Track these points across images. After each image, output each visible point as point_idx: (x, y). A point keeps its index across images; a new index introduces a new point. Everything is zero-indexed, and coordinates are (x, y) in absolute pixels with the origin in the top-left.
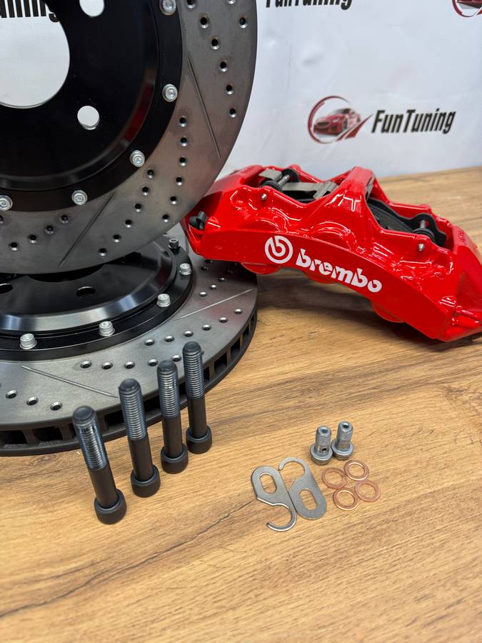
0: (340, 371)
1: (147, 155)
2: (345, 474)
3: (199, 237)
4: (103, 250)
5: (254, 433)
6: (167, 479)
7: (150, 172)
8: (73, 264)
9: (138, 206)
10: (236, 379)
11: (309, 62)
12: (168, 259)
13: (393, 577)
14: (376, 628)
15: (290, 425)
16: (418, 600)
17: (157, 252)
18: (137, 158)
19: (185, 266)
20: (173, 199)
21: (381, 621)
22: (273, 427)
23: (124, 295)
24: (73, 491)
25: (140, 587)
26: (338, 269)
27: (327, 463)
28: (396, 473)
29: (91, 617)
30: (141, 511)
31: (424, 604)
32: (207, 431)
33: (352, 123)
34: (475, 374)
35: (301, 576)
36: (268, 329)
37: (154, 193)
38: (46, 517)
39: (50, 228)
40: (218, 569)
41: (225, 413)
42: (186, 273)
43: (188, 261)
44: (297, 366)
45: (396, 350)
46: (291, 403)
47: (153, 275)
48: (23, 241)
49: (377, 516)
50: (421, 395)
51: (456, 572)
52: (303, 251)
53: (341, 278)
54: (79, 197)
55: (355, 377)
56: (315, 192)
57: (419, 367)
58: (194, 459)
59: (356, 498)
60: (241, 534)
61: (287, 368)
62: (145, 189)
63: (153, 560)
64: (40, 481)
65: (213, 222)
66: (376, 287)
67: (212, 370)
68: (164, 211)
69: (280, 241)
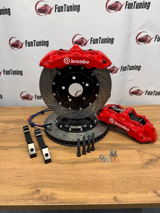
0: (120, 144)
1: (92, 103)
2: (115, 159)
3: (99, 116)
4: (82, 116)
5: (102, 150)
6: (87, 153)
7: (92, 105)
8: (78, 118)
9: (89, 110)
10: (101, 142)
11: (130, 80)
12: (93, 119)
13: (117, 172)
14: (112, 176)
15: (108, 150)
16: (119, 175)
17: (91, 118)
18: (90, 104)
19: (96, 121)
20: (95, 110)
21: (113, 176)
22: (105, 150)
23: (85, 124)
24: (74, 152)
25: (81, 165)
26: (122, 126)
27: (112, 156)
28: (123, 160)
29: (75, 166)
30: (83, 157)
31: (120, 176)
32: (94, 148)
33: (140, 93)
34: (146, 149)
35: (104, 169)
36: (109, 134)
37: (92, 109)
38: (70, 154)
39: (75, 112)
40: (92, 165)
41: (98, 146)
42: (96, 122)
43: (96, 120)
44: (112, 142)
45: (132, 142)
46: (109, 147)
47: (90, 121)
48: (71, 114)
49: (117, 165)
50: (133, 150)
51: (127, 174)
52: (116, 122)
53: (122, 127)
54: (81, 109)
55: (122, 145)
56: (120, 111)
57: (135, 146)
58: (92, 152)
59: (115, 161)
60: (96, 162)
61: (110, 142)
62: (91, 108)
63: (84, 162)
64: (69, 150)
65: (101, 114)
66: (128, 130)
67: (97, 139)
68: (93, 111)
69: (112, 119)
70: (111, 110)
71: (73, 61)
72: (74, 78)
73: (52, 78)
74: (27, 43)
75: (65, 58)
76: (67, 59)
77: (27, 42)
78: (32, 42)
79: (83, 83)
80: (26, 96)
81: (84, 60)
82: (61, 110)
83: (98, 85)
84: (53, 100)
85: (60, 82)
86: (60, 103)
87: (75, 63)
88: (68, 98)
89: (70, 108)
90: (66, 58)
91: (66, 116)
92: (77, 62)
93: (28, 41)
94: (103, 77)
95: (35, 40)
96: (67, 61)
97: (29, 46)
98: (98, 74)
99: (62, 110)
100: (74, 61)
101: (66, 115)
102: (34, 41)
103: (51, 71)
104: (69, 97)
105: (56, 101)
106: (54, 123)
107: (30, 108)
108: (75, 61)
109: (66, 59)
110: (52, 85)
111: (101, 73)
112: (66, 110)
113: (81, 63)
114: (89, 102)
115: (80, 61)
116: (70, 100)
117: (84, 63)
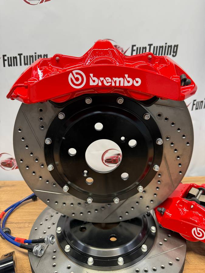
1: (144, 187)
4: (121, 217)
7: (144, 191)
8: (109, 220)
9: (137, 202)
12: (146, 220)
18: (141, 188)
19: (153, 228)
20: (152, 201)
37: (144, 198)
39: (103, 207)
42: (154, 232)
43: (155, 225)
62: (141, 197)
68: (147, 205)
69: (200, 230)
70: (194, 203)
71: (94, 81)
72: (99, 126)
73: (43, 127)
74: (6, 60)
75: (71, 72)
76: (77, 73)
77: (6, 58)
78: (16, 58)
79: (123, 138)
80: (8, 161)
81: (126, 76)
82: (68, 202)
83: (160, 142)
84: (48, 181)
85: (64, 138)
86: (66, 188)
87: (100, 84)
88: (85, 175)
89: (90, 200)
90: (74, 72)
91: (80, 217)
92: (107, 81)
93: (7, 56)
94: (173, 124)
95: (22, 54)
96: (77, 79)
97: (9, 65)
98: (159, 115)
99: (72, 204)
100: (98, 78)
101: (81, 213)
102: (19, 54)
103: (41, 110)
104: (87, 174)
105: (56, 183)
106: (51, 239)
107: (13, 186)
108: (102, 79)
109: (76, 76)
110: (43, 146)
111: (166, 112)
112: (79, 204)
113: (118, 85)
114: (137, 183)
115: (114, 79)
116: (90, 180)
117: (126, 84)
